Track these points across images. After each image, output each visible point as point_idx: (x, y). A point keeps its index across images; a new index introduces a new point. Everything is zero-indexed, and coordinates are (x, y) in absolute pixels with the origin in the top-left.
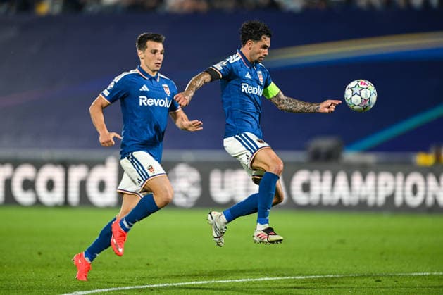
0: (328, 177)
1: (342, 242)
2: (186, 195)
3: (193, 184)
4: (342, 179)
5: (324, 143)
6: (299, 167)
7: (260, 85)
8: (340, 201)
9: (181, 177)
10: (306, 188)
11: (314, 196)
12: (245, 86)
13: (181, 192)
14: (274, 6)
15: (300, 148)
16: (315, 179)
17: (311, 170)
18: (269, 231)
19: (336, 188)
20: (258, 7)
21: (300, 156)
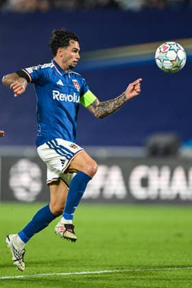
0: (166, 172)
1: (179, 235)
2: (27, 190)
3: (34, 179)
4: (179, 174)
5: (163, 139)
6: (137, 162)
7: (76, 92)
8: (178, 195)
9: (22, 173)
10: (145, 182)
11: (152, 191)
12: (56, 93)
13: (22, 187)
14: (113, 6)
15: (138, 144)
16: (153, 174)
17: (150, 165)
18: (69, 227)
19: (173, 183)
20: (98, 6)
21: (139, 152)
